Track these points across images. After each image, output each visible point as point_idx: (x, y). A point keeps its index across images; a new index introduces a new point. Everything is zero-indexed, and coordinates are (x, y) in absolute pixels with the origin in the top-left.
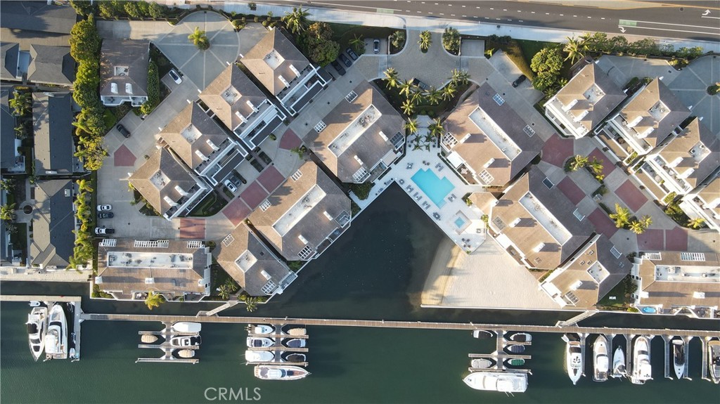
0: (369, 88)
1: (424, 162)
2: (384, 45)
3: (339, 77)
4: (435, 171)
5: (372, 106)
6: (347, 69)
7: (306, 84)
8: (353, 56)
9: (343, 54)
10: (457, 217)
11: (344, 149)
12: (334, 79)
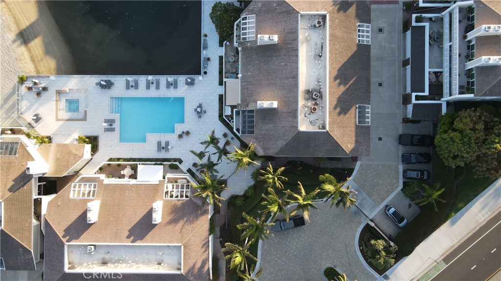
0: (353, 150)
1: (188, 133)
2: (387, 227)
3: (401, 129)
4: (164, 138)
5: (324, 128)
6: (401, 150)
7: (438, 75)
8: (414, 174)
9: (428, 162)
10: (82, 109)
11: (302, 35)
12: (406, 120)
